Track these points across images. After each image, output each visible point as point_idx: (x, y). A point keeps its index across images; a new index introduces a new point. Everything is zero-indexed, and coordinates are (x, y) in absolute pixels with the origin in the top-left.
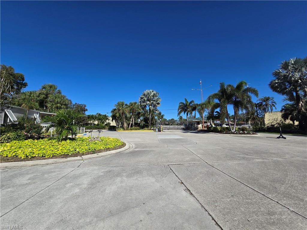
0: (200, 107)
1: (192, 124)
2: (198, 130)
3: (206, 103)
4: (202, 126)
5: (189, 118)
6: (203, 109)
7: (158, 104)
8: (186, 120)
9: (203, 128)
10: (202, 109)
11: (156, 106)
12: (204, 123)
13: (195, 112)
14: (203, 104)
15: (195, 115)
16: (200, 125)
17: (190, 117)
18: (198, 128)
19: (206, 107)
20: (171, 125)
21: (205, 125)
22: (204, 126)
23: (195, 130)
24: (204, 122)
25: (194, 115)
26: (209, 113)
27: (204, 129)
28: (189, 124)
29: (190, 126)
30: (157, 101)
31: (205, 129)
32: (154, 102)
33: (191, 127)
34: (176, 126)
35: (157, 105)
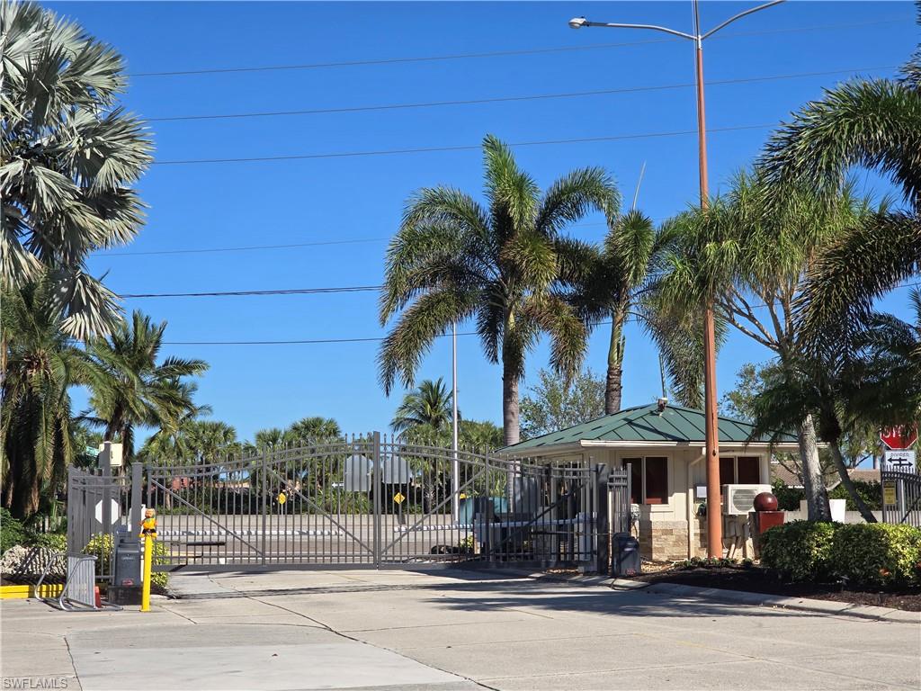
0: (671, 266)
1: (575, 487)
2: (647, 568)
3: (748, 209)
4: (704, 514)
5: (536, 414)
6: (705, 286)
7: (109, 203)
8: (500, 439)
9: (706, 539)
10: (703, 282)
11: (75, 230)
12: (726, 478)
13: (616, 325)
14: (713, 227)
15: (613, 373)
16: (677, 500)
17: (553, 397)
18: (644, 547)
19: (744, 263)
20: (294, 507)
21: (739, 499)
22: (728, 520)
23: (604, 571)
24: (726, 464)
25: (600, 375)
26: (782, 346)
27: (720, 553)
28: (533, 496)
29: (549, 519)
30: (89, 168)
31: (737, 555)
32: (44, 179)
33: (564, 535)
34: (360, 526)
35: (87, 219)
